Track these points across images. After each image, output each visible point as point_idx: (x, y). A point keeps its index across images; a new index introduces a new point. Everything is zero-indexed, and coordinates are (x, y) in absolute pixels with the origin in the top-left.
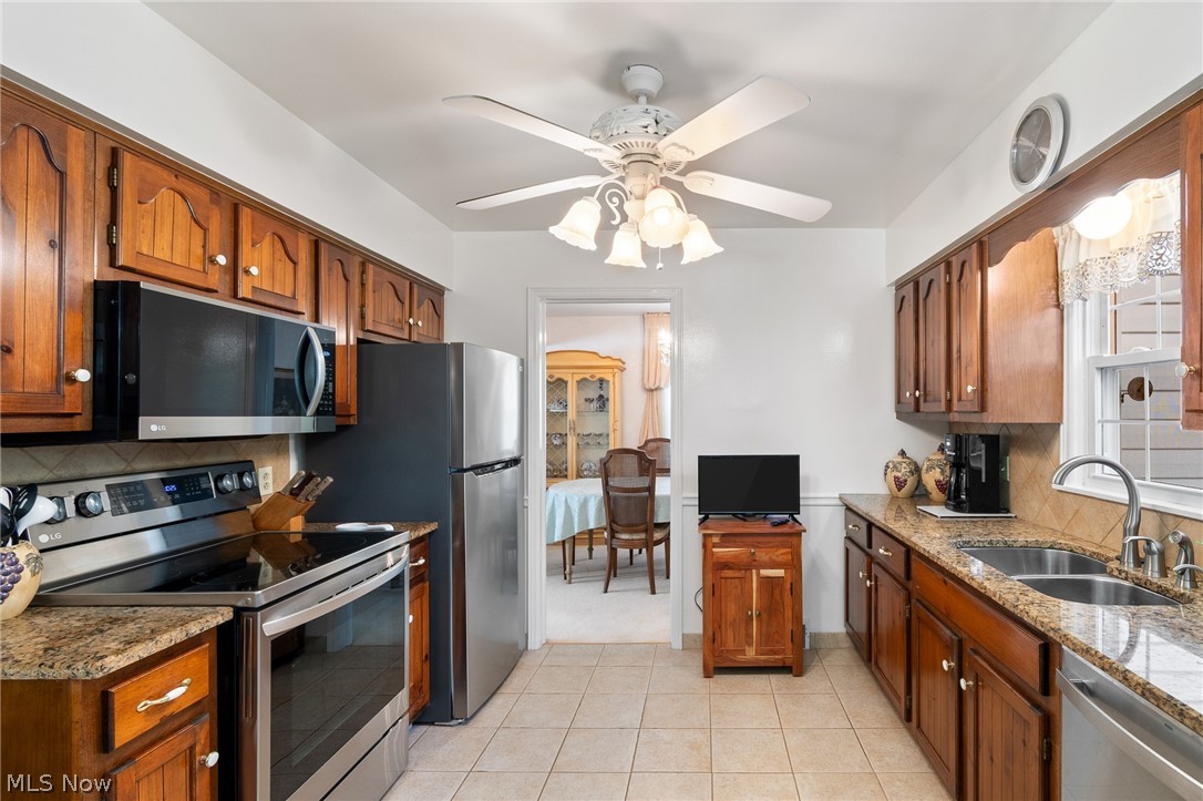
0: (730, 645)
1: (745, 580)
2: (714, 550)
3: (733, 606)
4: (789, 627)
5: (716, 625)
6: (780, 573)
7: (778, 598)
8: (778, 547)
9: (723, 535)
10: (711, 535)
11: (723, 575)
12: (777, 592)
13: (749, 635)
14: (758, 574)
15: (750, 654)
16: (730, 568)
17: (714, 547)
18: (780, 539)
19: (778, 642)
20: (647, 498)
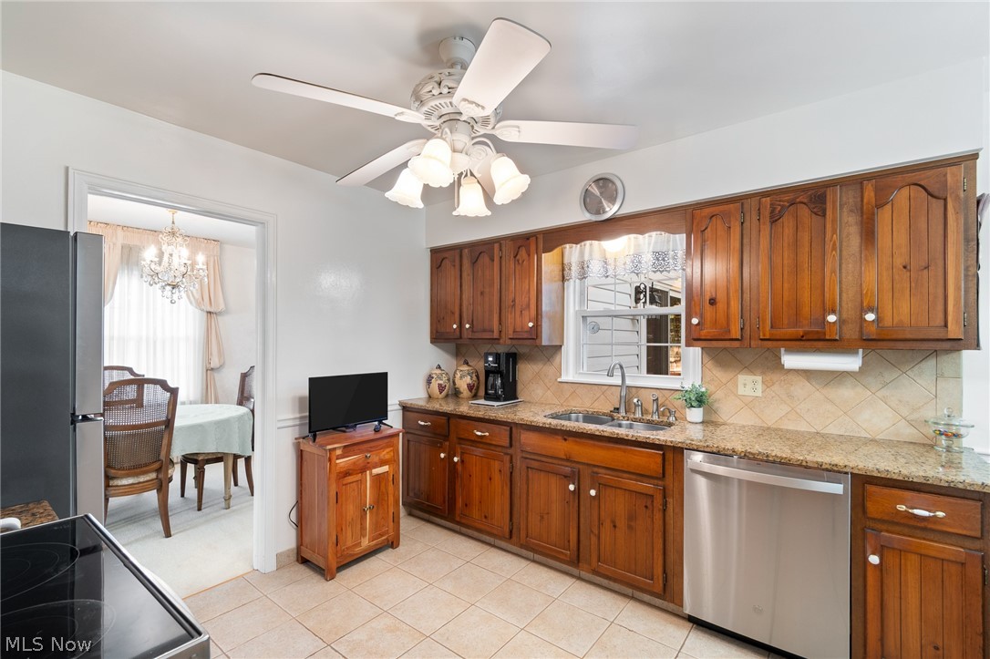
0: (349, 543)
1: (362, 482)
2: (338, 461)
3: (351, 507)
4: (391, 510)
5: (339, 529)
6: (385, 469)
7: (384, 490)
8: (383, 448)
9: (345, 447)
10: (335, 449)
11: (344, 482)
12: (383, 484)
13: (363, 528)
14: (371, 473)
15: (366, 543)
16: (350, 475)
17: (337, 459)
18: (386, 441)
19: (383, 526)
20: (161, 432)
